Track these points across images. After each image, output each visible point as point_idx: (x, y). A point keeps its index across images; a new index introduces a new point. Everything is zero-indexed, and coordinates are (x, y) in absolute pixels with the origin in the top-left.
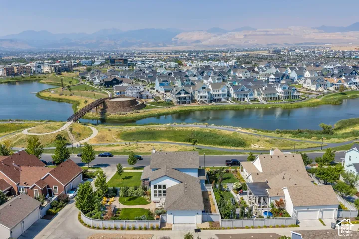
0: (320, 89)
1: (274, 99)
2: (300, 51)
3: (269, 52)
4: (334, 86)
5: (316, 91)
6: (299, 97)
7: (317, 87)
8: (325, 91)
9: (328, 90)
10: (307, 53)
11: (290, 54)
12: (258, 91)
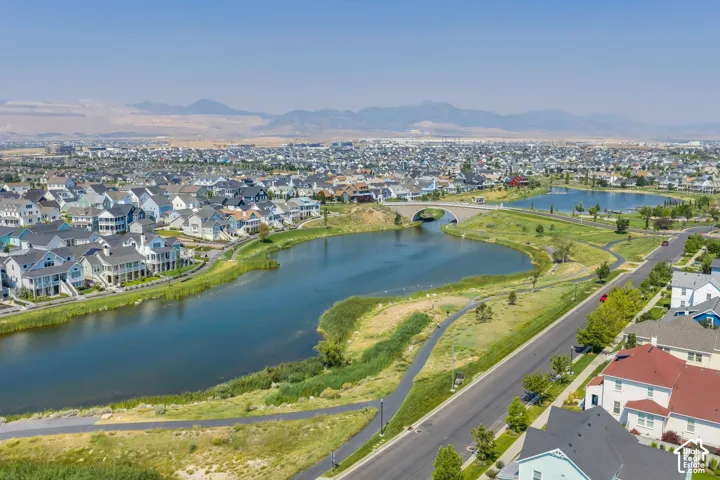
0: (223, 236)
1: (136, 276)
2: (117, 151)
3: (49, 150)
4: (245, 226)
5: (215, 242)
6: (191, 263)
7: (216, 233)
8: (234, 239)
9: (236, 235)
10: (132, 153)
11: (99, 154)
12: (93, 262)
